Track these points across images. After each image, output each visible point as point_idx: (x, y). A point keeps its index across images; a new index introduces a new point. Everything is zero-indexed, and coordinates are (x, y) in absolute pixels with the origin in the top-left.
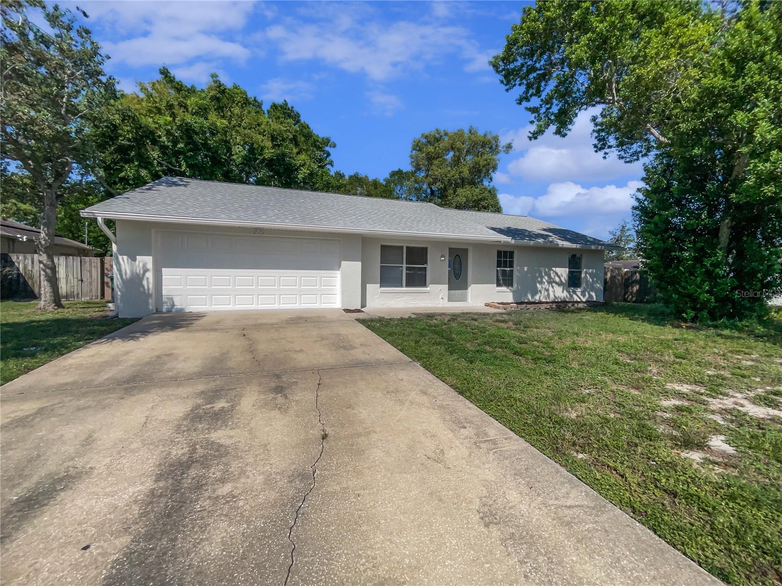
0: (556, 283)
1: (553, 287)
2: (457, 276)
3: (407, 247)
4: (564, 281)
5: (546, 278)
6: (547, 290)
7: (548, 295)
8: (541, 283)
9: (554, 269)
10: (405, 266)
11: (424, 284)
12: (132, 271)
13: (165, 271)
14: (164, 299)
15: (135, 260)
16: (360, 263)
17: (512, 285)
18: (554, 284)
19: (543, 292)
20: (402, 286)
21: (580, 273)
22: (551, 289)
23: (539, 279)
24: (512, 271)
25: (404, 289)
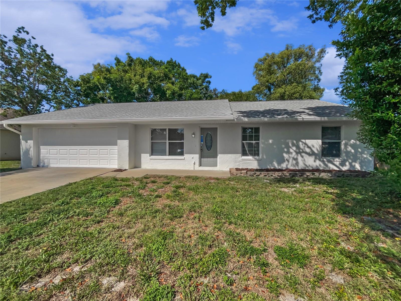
0: (306, 153)
1: (302, 157)
2: (209, 148)
3: (169, 130)
4: (316, 152)
5: (294, 148)
6: (296, 159)
7: (297, 164)
8: (288, 152)
9: (304, 141)
10: (167, 141)
11: (182, 154)
12: (26, 147)
13: (41, 147)
14: (41, 161)
15: (27, 142)
16: (128, 141)
17: (258, 155)
18: (303, 154)
19: (291, 161)
20: (166, 155)
21: (339, 143)
22: (300, 158)
23: (286, 150)
24: (258, 143)
25: (167, 157)
